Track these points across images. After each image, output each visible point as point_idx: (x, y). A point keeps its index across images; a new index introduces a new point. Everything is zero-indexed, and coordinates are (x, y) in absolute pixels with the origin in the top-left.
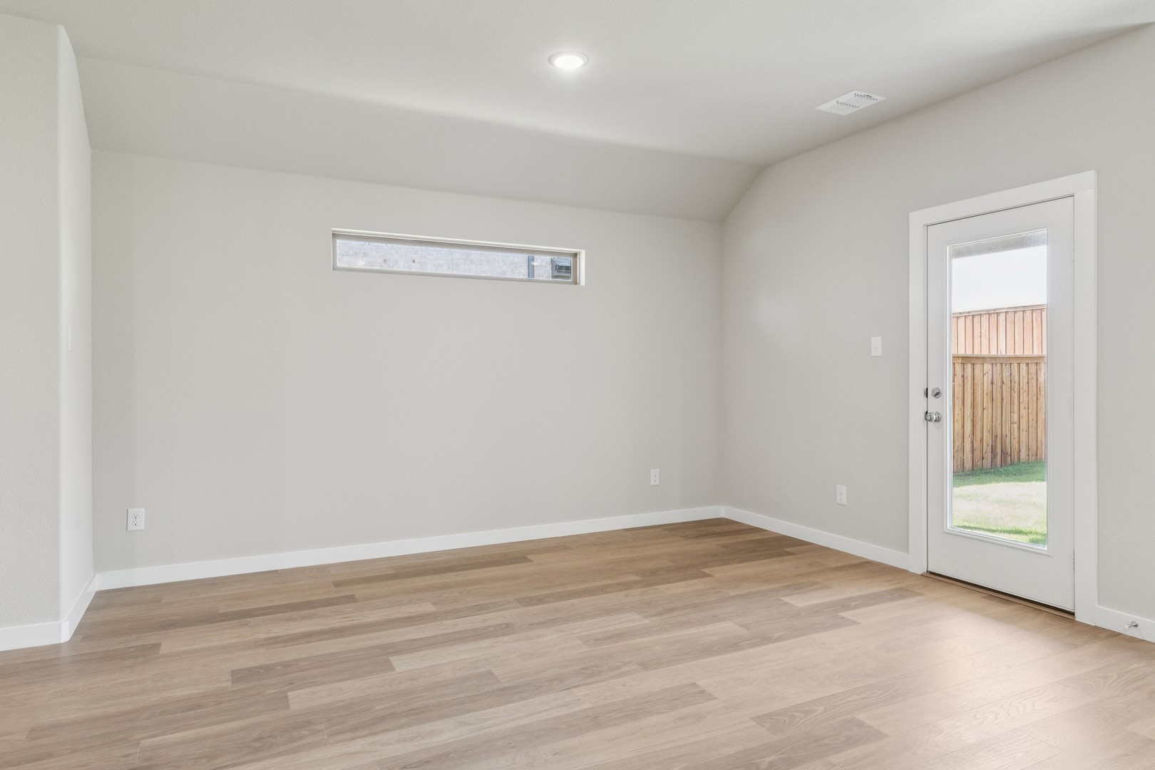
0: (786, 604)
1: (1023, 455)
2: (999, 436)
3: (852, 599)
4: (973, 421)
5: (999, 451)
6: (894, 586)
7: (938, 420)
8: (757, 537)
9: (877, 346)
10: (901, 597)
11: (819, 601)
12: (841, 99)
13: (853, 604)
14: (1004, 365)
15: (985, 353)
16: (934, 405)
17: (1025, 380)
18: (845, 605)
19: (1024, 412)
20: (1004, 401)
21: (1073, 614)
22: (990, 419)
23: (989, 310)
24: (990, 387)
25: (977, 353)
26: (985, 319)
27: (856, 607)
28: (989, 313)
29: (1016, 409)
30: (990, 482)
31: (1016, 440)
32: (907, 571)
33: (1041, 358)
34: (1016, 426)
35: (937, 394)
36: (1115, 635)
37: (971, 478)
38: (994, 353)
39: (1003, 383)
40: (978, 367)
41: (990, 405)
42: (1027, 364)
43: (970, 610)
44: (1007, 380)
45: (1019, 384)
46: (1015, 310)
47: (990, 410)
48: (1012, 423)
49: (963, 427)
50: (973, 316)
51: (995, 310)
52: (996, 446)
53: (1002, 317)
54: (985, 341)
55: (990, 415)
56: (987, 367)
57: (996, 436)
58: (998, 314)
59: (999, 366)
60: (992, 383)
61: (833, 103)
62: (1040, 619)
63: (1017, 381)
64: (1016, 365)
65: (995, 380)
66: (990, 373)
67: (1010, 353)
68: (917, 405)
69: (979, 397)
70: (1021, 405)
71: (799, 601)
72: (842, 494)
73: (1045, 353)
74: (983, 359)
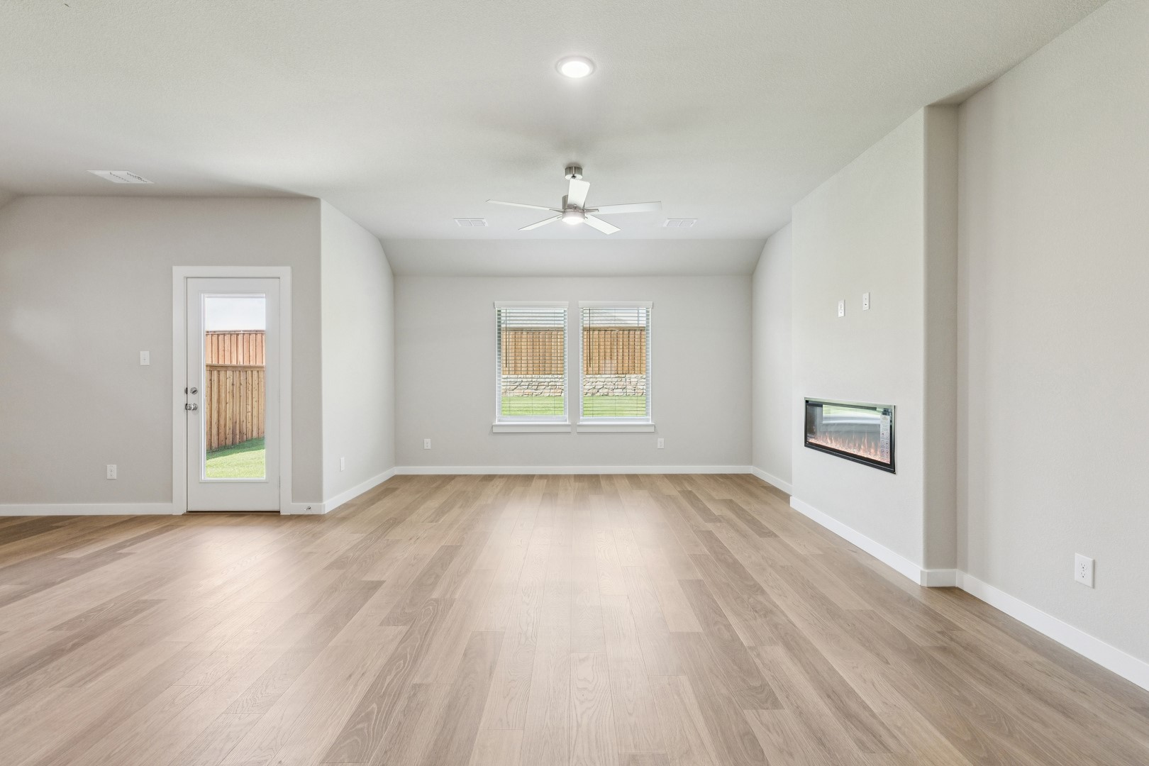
0: (64, 559)
1: (255, 434)
2: (238, 422)
3: (127, 541)
4: (219, 412)
5: (238, 432)
6: (160, 527)
7: (195, 409)
8: (18, 522)
9: (145, 358)
10: (167, 531)
11: (97, 550)
12: (114, 173)
13: (129, 544)
14: (241, 373)
15: (227, 363)
16: (192, 399)
17: (256, 382)
18: (121, 546)
19: (255, 404)
20: (242, 398)
21: (279, 512)
22: (231, 410)
23: (231, 331)
24: (231, 387)
25: (221, 363)
26: (227, 337)
27: (131, 545)
28: (231, 333)
29: (250, 403)
30: (231, 453)
31: (250, 424)
32: (171, 515)
33: (262, 367)
34: (250, 414)
35: (194, 392)
36: (299, 516)
37: (218, 453)
38: (234, 363)
39: (241, 384)
40: (222, 373)
41: (231, 400)
42: (258, 371)
43: (218, 525)
44: (243, 382)
45: (252, 385)
46: (250, 333)
47: (231, 404)
48: (247, 412)
49: (211, 417)
50: (218, 335)
51: (235, 331)
52: (236, 428)
53: (240, 337)
54: (227, 354)
55: (231, 408)
56: (230, 373)
57: (236, 422)
58: (238, 335)
59: (238, 372)
60: (233, 385)
61: (108, 172)
62: (261, 519)
63: (251, 383)
64: (250, 372)
65: (235, 383)
66: (232, 378)
67: (246, 364)
68: (179, 399)
69: (223, 395)
70: (254, 400)
71: (77, 554)
72: (112, 471)
73: (264, 364)
74: (226, 368)
